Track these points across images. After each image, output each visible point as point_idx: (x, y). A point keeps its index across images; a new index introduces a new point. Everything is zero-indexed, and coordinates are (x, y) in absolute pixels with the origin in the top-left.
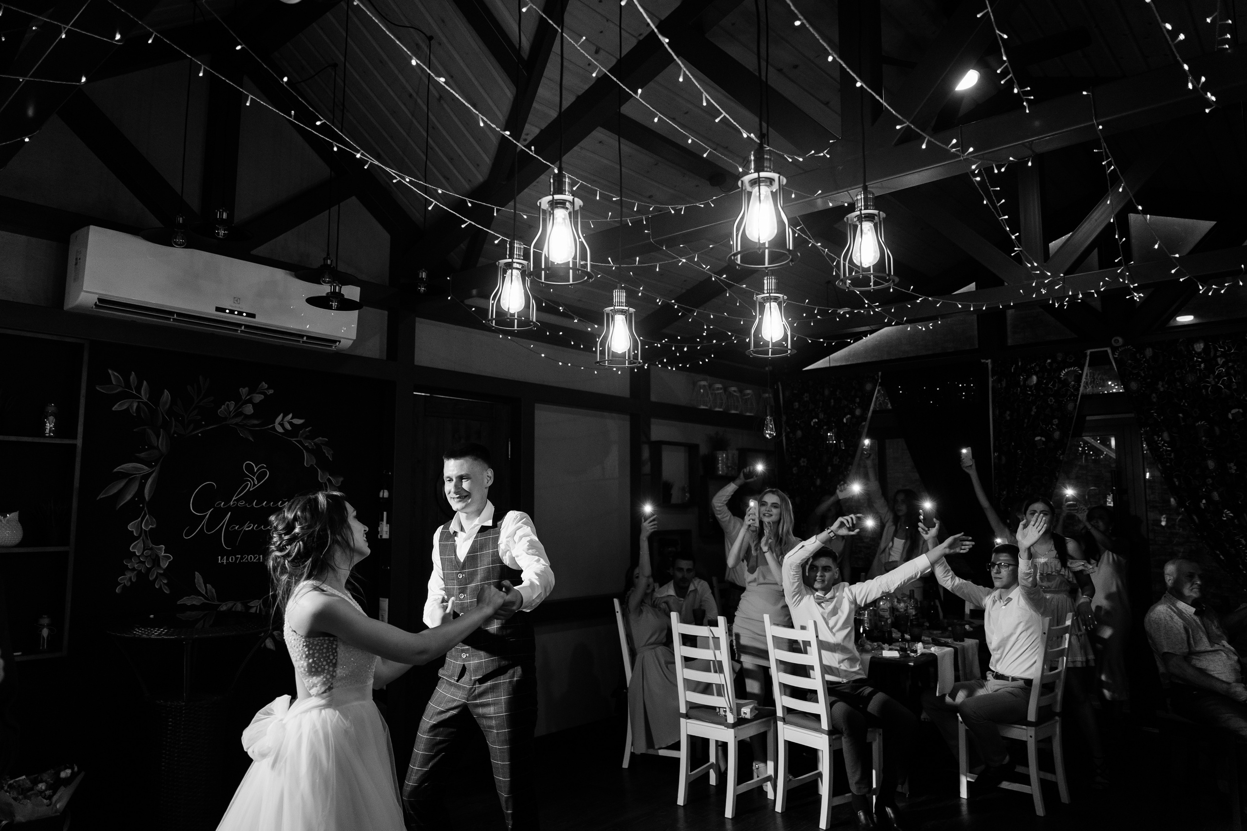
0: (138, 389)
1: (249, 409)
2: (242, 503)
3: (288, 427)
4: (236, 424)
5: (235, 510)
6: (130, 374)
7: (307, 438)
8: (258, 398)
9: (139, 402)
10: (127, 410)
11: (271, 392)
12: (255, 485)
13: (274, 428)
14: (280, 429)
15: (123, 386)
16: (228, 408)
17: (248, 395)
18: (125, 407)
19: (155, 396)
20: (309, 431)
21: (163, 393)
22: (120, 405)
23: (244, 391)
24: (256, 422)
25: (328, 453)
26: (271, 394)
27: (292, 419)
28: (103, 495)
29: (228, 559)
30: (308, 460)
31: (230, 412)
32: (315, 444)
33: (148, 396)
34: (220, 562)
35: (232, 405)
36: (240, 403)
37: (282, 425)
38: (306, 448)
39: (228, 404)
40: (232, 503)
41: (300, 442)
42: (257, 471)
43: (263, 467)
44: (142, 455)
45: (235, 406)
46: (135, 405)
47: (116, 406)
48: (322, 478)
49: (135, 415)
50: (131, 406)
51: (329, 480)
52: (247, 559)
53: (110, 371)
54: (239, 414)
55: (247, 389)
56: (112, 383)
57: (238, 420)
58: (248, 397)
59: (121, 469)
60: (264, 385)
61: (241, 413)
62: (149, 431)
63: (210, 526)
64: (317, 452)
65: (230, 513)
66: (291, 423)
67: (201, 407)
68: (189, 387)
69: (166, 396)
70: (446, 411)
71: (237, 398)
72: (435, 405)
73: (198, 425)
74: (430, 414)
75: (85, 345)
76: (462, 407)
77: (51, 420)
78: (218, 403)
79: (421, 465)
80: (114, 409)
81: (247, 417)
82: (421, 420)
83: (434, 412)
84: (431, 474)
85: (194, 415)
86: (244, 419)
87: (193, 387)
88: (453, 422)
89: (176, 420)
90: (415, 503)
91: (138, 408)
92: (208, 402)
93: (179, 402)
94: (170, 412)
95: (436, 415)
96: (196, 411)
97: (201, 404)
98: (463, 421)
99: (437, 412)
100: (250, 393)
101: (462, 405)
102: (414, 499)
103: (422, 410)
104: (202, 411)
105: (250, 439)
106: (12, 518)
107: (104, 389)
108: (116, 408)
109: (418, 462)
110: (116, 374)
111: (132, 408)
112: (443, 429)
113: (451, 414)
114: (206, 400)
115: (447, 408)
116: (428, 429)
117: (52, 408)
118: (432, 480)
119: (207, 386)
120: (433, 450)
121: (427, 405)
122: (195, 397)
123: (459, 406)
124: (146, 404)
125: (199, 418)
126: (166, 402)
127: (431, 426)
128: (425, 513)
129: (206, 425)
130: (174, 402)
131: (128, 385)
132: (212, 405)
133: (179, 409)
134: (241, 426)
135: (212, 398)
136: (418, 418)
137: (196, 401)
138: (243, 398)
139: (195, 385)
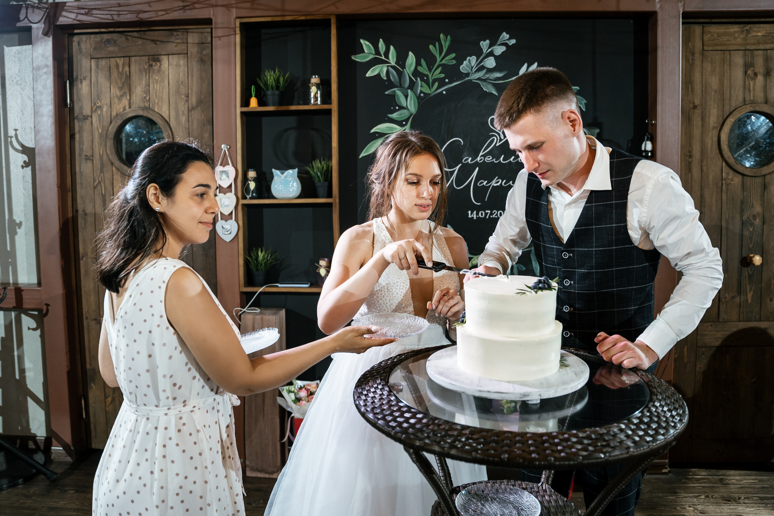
0: (387, 54)
1: (490, 63)
2: (489, 159)
4: (479, 79)
5: (483, 166)
6: (379, 42)
8: (499, 50)
9: (388, 66)
10: (379, 75)
11: (513, 41)
12: (501, 140)
15: (374, 52)
16: (470, 64)
17: (489, 48)
18: (376, 73)
19: (401, 60)
21: (408, 56)
22: (372, 72)
23: (484, 44)
24: (499, 75)
26: (513, 44)
28: (365, 153)
29: (477, 214)
31: (472, 68)
33: (395, 60)
34: (470, 216)
35: (473, 60)
36: (482, 57)
39: (469, 59)
40: (479, 159)
44: (394, 116)
45: (477, 60)
46: (385, 69)
47: (369, 72)
49: (385, 78)
52: (497, 215)
53: (362, 41)
54: (481, 68)
55: (488, 41)
56: (363, 51)
57: (480, 74)
58: (489, 50)
59: (376, 129)
60: (505, 36)
61: (483, 68)
62: (399, 93)
63: (460, 180)
65: (477, 169)
67: (443, 66)
68: (431, 47)
69: (411, 58)
70: (735, 42)
71: (478, 53)
72: (718, 36)
73: (442, 83)
74: (711, 48)
75: (330, 20)
76: (759, 34)
77: (314, 89)
78: (460, 60)
79: (698, 112)
80: (367, 75)
81: (490, 71)
82: (697, 56)
83: (716, 45)
84: (713, 119)
85: (437, 74)
86: (486, 73)
87: (435, 46)
88: (745, 55)
89: (422, 80)
90: (690, 156)
91: (388, 72)
92: (450, 59)
93: (423, 62)
94: (416, 73)
95: (719, 48)
96: (439, 70)
97: (444, 62)
98: (760, 52)
99: (721, 45)
100: (491, 45)
101: (758, 32)
102: (690, 152)
103: (698, 45)
104: (445, 68)
105: (495, 93)
106: (292, 174)
107: (358, 58)
108: (369, 74)
109: (695, 107)
110: (367, 43)
111: (382, 72)
112: (730, 65)
113: (741, 45)
114: (448, 58)
115: (735, 38)
116: (708, 66)
117: (315, 80)
118: (714, 128)
119: (448, 43)
120: (715, 91)
121: (706, 37)
122: (438, 56)
123: (755, 34)
124: (393, 67)
125: (443, 75)
126: (412, 64)
127: (712, 62)
128: (705, 168)
129: (450, 82)
130: (418, 63)
131: (377, 52)
132: (454, 62)
133: (423, 69)
134: (484, 80)
135: (453, 55)
136: (693, 54)
137: (439, 60)
138: (484, 51)
139: (437, 44)
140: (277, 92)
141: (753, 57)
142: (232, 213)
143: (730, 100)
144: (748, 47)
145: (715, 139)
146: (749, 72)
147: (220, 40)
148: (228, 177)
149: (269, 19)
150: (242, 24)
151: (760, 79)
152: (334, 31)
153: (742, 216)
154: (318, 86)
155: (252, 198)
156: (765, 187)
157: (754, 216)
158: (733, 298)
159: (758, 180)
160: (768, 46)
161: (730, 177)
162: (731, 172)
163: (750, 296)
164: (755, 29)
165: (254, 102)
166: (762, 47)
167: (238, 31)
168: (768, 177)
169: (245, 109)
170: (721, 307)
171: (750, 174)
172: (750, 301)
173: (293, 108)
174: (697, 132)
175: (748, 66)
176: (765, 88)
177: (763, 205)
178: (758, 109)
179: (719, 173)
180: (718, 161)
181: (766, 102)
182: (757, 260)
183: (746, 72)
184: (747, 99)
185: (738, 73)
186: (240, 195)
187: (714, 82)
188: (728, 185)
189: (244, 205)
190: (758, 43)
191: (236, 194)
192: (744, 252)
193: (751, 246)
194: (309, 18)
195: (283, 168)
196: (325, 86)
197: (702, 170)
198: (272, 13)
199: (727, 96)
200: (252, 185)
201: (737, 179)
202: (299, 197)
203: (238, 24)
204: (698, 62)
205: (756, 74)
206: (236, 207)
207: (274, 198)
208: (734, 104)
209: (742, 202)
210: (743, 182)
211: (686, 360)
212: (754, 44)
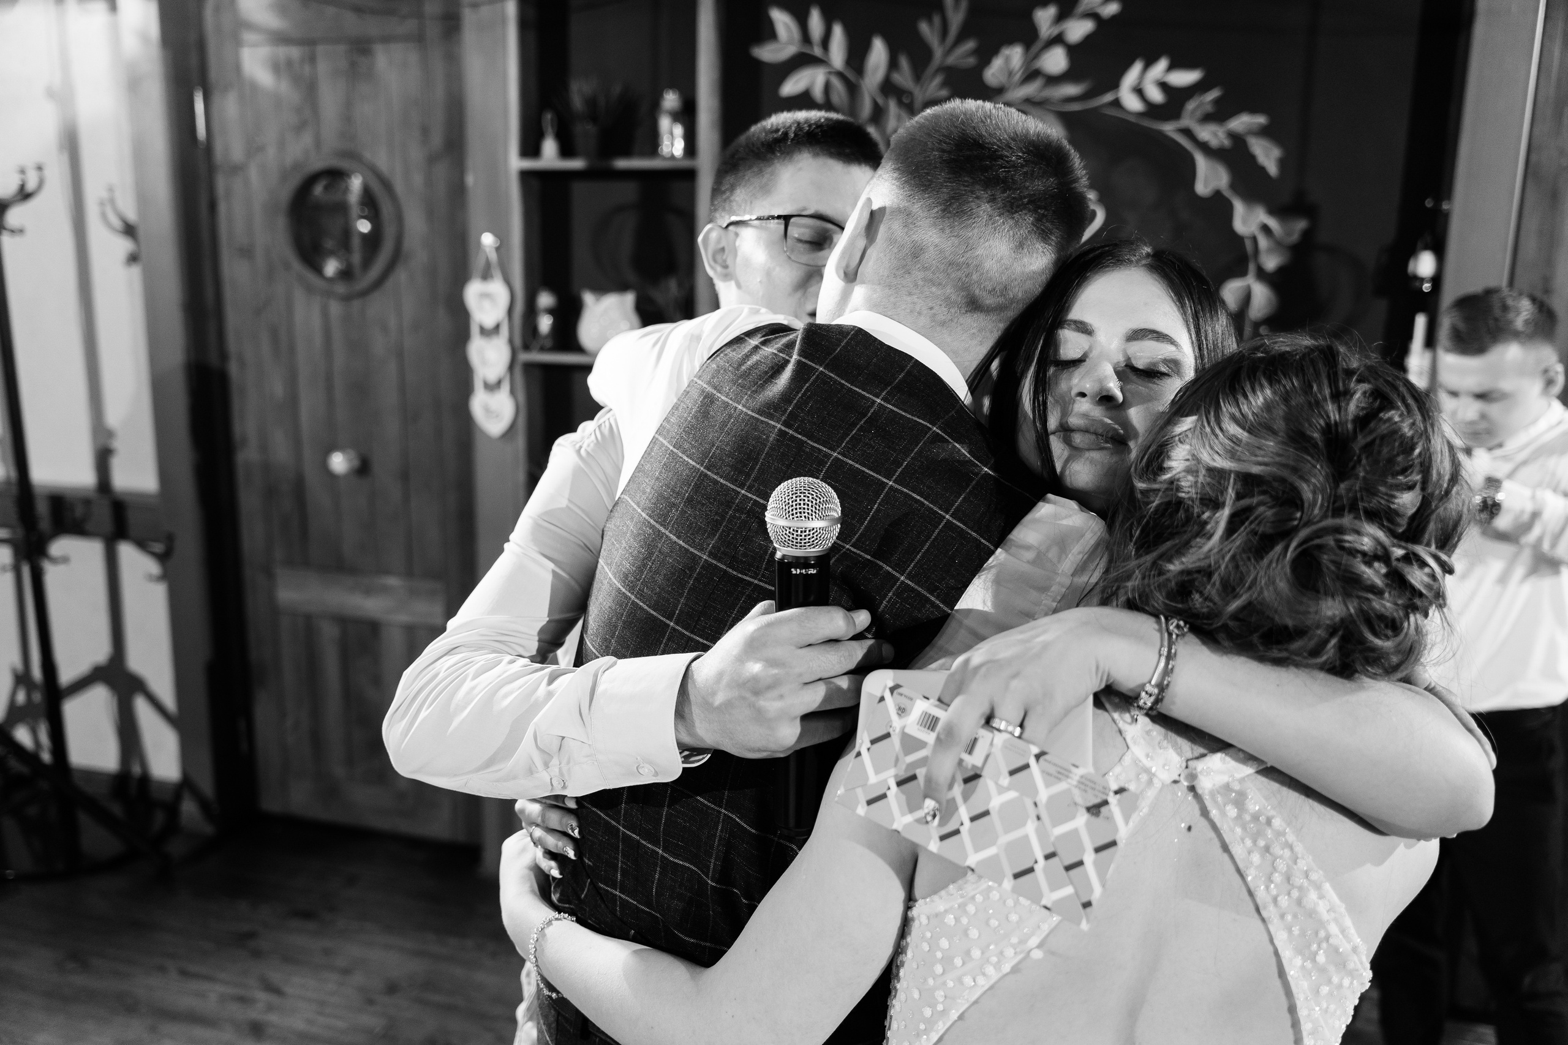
0: (826, 42)
1: (1056, 61)
3: (1156, 95)
6: (810, 14)
7: (1207, 118)
8: (1078, 30)
9: (827, 72)
11: (1113, 8)
13: (1117, 103)
14: (1132, 103)
15: (797, 41)
16: (1008, 63)
17: (1054, 26)
19: (857, 55)
20: (1217, 102)
21: (871, 45)
23: (1045, 15)
24: (1071, 90)
26: (1113, 15)
27: (1166, 73)
30: (1208, 177)
31: (1012, 74)
32: (1229, 135)
33: (843, 57)
35: (1016, 53)
36: (1036, 48)
37: (1139, 91)
38: (1204, 147)
39: (1007, 53)
41: (1187, 133)
45: (1024, 55)
46: (820, 79)
48: (1245, 222)
50: (812, 84)
51: (1266, 229)
53: (774, 13)
54: (1033, 74)
55: (1053, 9)
56: (778, 38)
58: (1055, 31)
61: (1038, 73)
64: (1234, 155)
66: (1164, 86)
67: (947, 69)
68: (923, 26)
69: (878, 52)
71: (1028, 37)
77: (665, 123)
78: (986, 55)
80: (783, 92)
81: (1053, 80)
85: (934, 88)
86: (1044, 86)
87: (931, 23)
89: (900, 103)
91: (827, 87)
92: (963, 54)
93: (904, 62)
94: (888, 87)
96: (939, 79)
97: (951, 60)
100: (1059, 19)
104: (952, 76)
106: (618, 304)
107: (767, 53)
108: (787, 89)
110: (786, 17)
111: (816, 85)
114: (958, 51)
117: (671, 100)
119: (960, 17)
122: (936, 47)
124: (840, 75)
125: (945, 93)
126: (879, 65)
130: (893, 64)
131: (806, 38)
132: (972, 61)
133: (904, 78)
134: (1039, 104)
135: (970, 45)
137: (938, 55)
138: (1043, 34)
139: (937, 20)
140: (593, 128)
142: (503, 377)
147: (474, 11)
148: (495, 306)
154: (675, 114)
155: (542, 349)
165: (550, 147)
169: (529, 164)
173: (622, 164)
186: (518, 345)
189: (527, 365)
191: (510, 340)
195: (601, 289)
200: (545, 323)
206: (511, 367)
207: (583, 350)
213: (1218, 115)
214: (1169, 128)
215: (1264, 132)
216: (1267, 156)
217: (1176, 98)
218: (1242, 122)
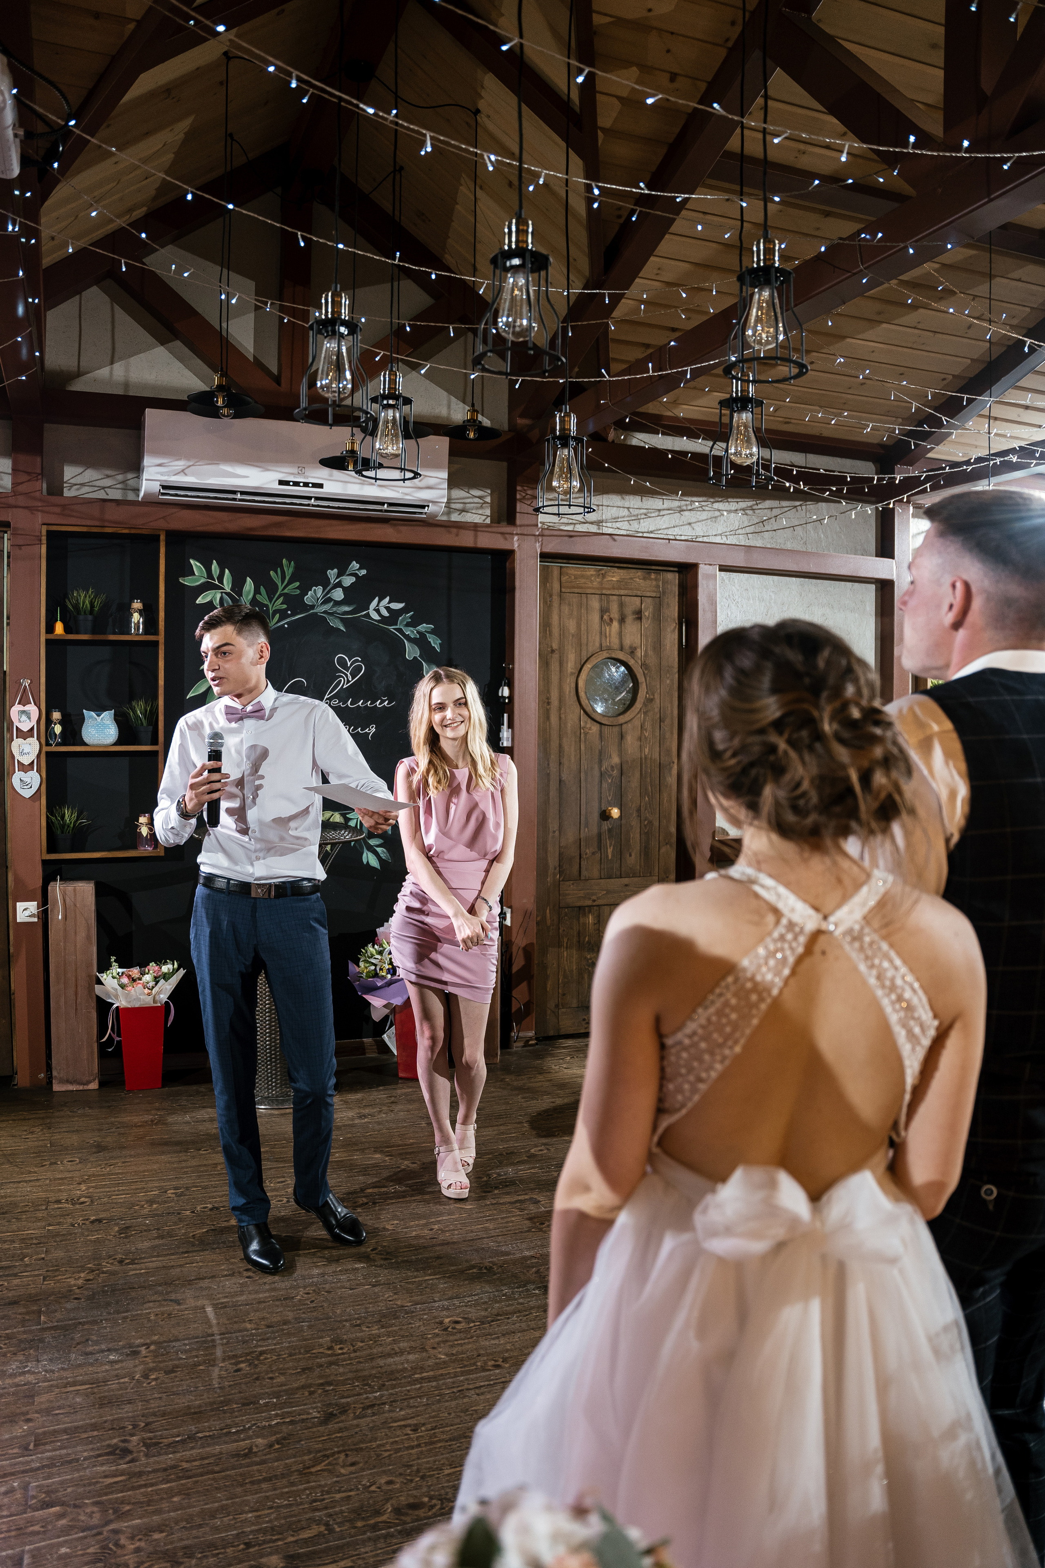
0: (221, 578)
1: (338, 594)
3: (385, 613)
4: (325, 612)
6: (212, 563)
7: (408, 625)
8: (348, 581)
9: (222, 592)
11: (363, 572)
12: (348, 681)
13: (368, 616)
14: (375, 616)
15: (206, 575)
16: (316, 594)
17: (337, 578)
18: (208, 599)
19: (238, 586)
20: (411, 617)
21: (245, 581)
22: (203, 598)
23: (332, 573)
24: (347, 609)
25: (435, 642)
26: (364, 575)
27: (389, 603)
28: (195, 691)
30: (412, 652)
31: (318, 599)
32: (418, 632)
33: (230, 585)
35: (319, 590)
36: (329, 588)
37: (377, 611)
38: (408, 637)
39: (315, 590)
41: (400, 630)
42: (351, 665)
43: (357, 661)
45: (324, 591)
46: (218, 596)
47: (200, 599)
50: (214, 597)
53: (192, 561)
54: (328, 600)
55: (336, 570)
56: (194, 574)
57: (327, 607)
58: (337, 580)
60: (355, 565)
61: (329, 600)
64: (421, 642)
66: (388, 608)
67: (285, 595)
68: (272, 573)
69: (249, 585)
70: (590, 585)
71: (325, 582)
72: (576, 578)
73: (283, 615)
74: (568, 590)
75: (159, 536)
76: (614, 579)
77: (136, 617)
78: (305, 590)
79: (556, 656)
80: (197, 602)
81: (337, 603)
82: (555, 598)
83: (574, 587)
84: (571, 666)
85: (279, 604)
86: (333, 606)
87: (276, 573)
88: (601, 600)
90: (549, 703)
91: (221, 599)
92: (293, 589)
93: (262, 589)
95: (576, 590)
96: (281, 599)
97: (286, 591)
98: (615, 597)
99: (578, 587)
100: (339, 575)
101: (613, 577)
102: (548, 698)
103: (556, 586)
104: (288, 599)
105: (342, 628)
106: (107, 717)
107: (187, 581)
108: (199, 601)
109: (553, 651)
110: (198, 564)
111: (215, 600)
112: (587, 609)
113: (598, 589)
114: (290, 587)
115: (592, 582)
116: (566, 609)
117: (137, 605)
118: (572, 674)
119: (291, 570)
120: (573, 636)
121: (564, 579)
122: (279, 584)
123: (610, 579)
124: (229, 594)
125: (285, 606)
126: (250, 591)
127: (569, 605)
128: (563, 716)
129: (293, 615)
130: (257, 591)
131: (210, 575)
132: (298, 592)
133: (263, 598)
134: (331, 614)
135: (298, 584)
136: (551, 596)
137: (280, 588)
138: (332, 581)
139: (279, 569)
140: (90, 617)
141: (608, 602)
142: (33, 762)
143: (587, 644)
144: (604, 592)
145: (573, 685)
146: (605, 617)
147: (20, 549)
148: (29, 718)
149: (84, 529)
150: (48, 532)
151: (615, 624)
152: (162, 550)
153: (600, 766)
154: (141, 612)
155: (58, 744)
156: (622, 737)
157: (612, 767)
158: (593, 853)
159: (616, 729)
160: (622, 592)
161: (588, 726)
162: (589, 721)
163: (610, 851)
164: (611, 574)
165: (59, 628)
166: (616, 592)
167: (44, 539)
168: (624, 726)
169: (50, 636)
170: (582, 863)
171: (607, 723)
172: (610, 857)
173: (112, 637)
174: (555, 678)
175: (603, 611)
176: (620, 634)
177: (620, 756)
178: (614, 656)
179: (577, 722)
180: (577, 708)
181: (622, 649)
182: (615, 812)
183: (602, 617)
184: (604, 645)
185: (595, 617)
186: (43, 742)
187: (572, 626)
188: (586, 734)
189: (47, 753)
190: (614, 588)
191: (38, 739)
192: (603, 805)
193: (610, 799)
194: (133, 531)
195: (99, 709)
196: (149, 613)
197: (560, 718)
198: (89, 523)
199: (584, 641)
200: (58, 729)
201: (595, 728)
202: (115, 744)
203: (44, 532)
204: (556, 604)
205: (611, 620)
206: (38, 756)
207: (85, 744)
208: (591, 649)
209: (600, 753)
210: (601, 731)
211: (549, 922)
212: (609, 589)
213: (413, 624)
214: (391, 628)
215: (432, 632)
216: (435, 643)
217: (394, 615)
218: (423, 627)
